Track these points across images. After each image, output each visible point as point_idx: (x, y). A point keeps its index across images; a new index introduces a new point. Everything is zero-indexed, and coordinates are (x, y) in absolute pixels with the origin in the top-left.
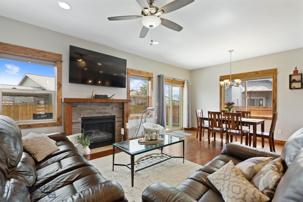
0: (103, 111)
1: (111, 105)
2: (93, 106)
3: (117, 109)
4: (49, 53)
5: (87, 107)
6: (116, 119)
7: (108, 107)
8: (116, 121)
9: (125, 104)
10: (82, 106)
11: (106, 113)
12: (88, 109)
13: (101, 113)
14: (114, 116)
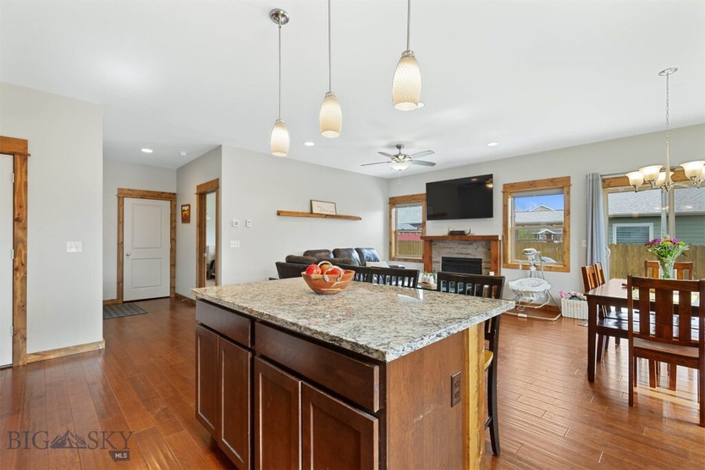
0: (464, 251)
1: (475, 244)
2: (452, 245)
3: (483, 250)
4: (417, 195)
5: (446, 245)
6: (483, 264)
7: (471, 246)
8: (483, 267)
9: (493, 243)
10: (441, 244)
11: (468, 254)
12: (447, 248)
13: (462, 254)
14: (481, 259)
